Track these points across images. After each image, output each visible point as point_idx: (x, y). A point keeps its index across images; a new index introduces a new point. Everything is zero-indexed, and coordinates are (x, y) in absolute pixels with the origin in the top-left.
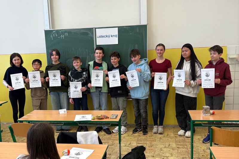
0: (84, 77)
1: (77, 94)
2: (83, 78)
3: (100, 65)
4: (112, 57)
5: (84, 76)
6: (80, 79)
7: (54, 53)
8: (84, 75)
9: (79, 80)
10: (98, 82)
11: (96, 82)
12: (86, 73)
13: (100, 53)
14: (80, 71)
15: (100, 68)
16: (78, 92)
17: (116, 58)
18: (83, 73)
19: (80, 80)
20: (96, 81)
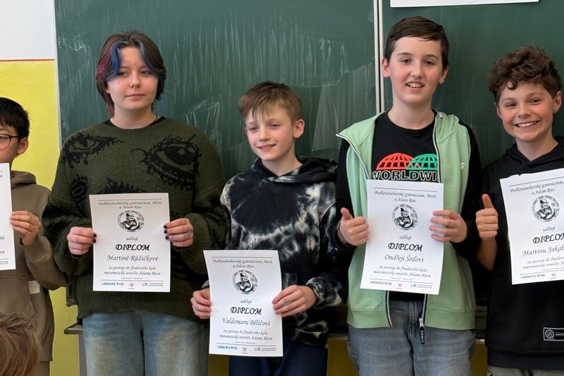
0: (309, 220)
1: (249, 328)
2: (301, 225)
3: (422, 141)
4: (514, 88)
5: (313, 210)
6: (277, 231)
7: (131, 55)
8: (307, 203)
9: (270, 236)
10: (412, 265)
11: (396, 263)
12: (324, 192)
13: (427, 61)
14: (288, 179)
15: (415, 162)
16: (255, 317)
17: (538, 90)
18: (303, 193)
19: (278, 238)
20: (393, 252)
